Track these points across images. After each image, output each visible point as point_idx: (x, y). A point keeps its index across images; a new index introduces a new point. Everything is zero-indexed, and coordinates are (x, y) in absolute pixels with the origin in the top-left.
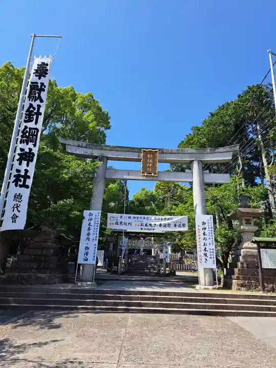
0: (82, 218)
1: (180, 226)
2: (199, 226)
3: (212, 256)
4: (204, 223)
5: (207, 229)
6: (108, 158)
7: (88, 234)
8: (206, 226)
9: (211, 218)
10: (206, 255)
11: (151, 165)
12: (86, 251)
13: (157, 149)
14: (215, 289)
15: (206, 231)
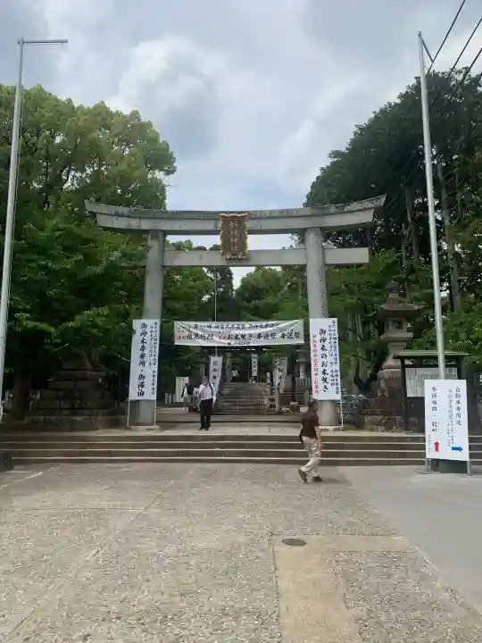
0: (131, 331)
1: (290, 337)
2: (314, 336)
3: (335, 382)
4: (323, 332)
5: (328, 341)
6: (166, 233)
7: (142, 356)
8: (327, 336)
9: (334, 322)
10: (325, 380)
11: (236, 240)
12: (141, 381)
13: (245, 212)
14: (338, 430)
15: (326, 344)
